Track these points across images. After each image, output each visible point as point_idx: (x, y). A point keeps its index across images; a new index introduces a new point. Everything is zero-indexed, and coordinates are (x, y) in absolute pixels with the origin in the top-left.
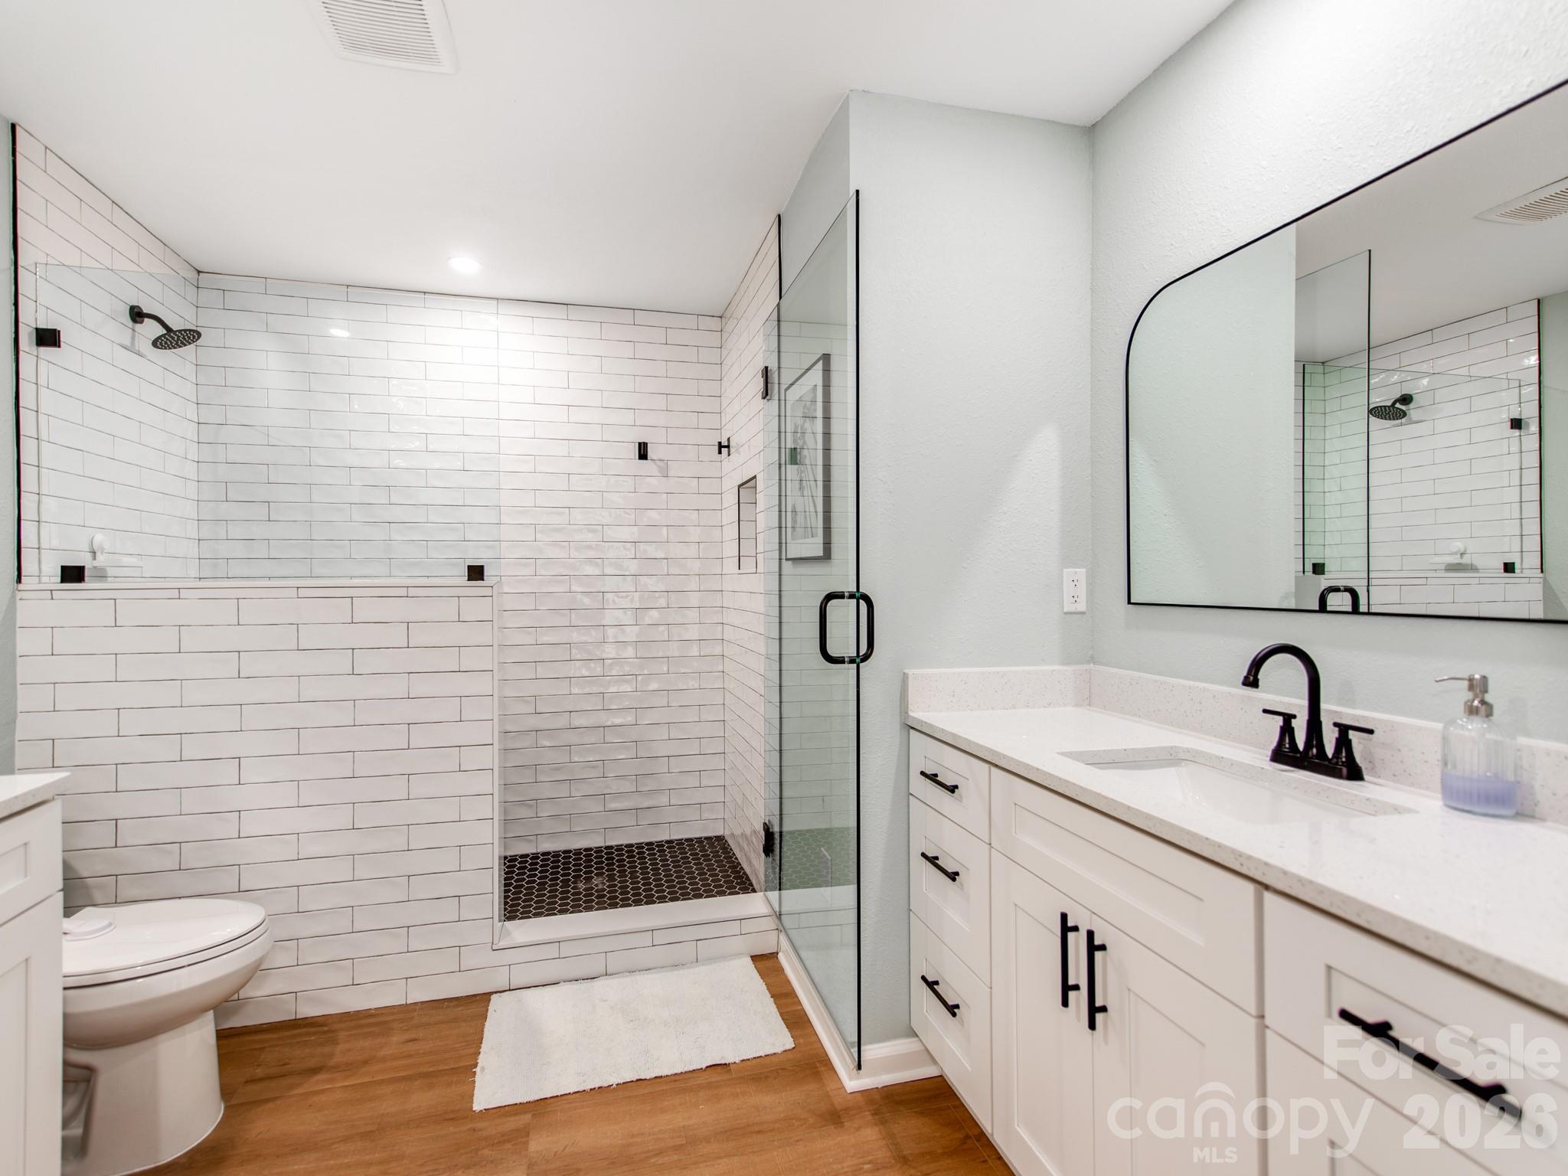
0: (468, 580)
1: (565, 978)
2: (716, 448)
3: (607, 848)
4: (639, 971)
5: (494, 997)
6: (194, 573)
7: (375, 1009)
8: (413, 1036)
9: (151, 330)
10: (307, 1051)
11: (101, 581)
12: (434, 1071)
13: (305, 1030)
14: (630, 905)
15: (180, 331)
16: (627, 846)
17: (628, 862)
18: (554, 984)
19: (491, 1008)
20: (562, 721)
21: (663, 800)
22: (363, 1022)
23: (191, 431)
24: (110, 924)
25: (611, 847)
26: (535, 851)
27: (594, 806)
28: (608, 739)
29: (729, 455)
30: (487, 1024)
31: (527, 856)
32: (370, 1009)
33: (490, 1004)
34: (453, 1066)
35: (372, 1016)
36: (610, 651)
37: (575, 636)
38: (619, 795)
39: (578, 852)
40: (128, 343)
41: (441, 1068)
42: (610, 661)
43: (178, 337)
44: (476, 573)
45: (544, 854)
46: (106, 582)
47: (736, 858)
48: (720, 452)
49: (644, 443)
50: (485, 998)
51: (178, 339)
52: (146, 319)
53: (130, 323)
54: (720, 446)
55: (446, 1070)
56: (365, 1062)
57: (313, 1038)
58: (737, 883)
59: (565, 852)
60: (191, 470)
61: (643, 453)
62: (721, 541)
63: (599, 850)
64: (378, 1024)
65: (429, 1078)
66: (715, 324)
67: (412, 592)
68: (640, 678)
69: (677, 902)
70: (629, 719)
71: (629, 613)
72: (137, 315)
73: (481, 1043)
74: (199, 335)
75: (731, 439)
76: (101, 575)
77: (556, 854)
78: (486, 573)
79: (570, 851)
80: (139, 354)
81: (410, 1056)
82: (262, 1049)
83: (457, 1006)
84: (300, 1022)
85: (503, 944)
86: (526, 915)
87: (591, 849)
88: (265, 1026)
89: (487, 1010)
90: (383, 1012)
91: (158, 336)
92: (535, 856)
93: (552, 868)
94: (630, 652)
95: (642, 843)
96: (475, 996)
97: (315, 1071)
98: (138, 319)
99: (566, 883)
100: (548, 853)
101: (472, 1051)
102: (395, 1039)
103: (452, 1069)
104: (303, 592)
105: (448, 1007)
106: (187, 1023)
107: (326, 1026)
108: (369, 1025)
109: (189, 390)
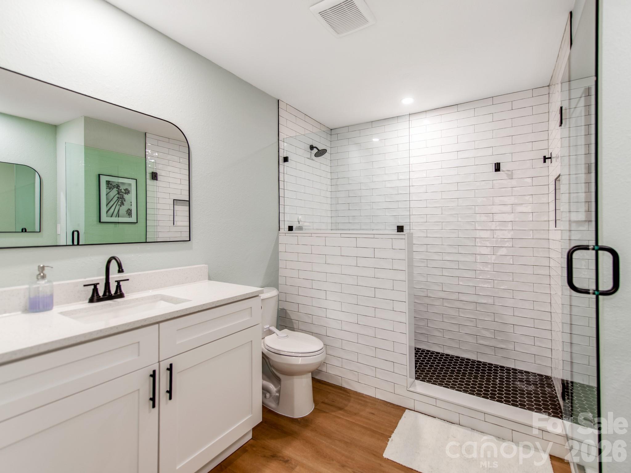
0: (397, 232)
1: (439, 417)
2: (542, 160)
3: (478, 361)
4: (477, 431)
5: (407, 410)
6: (330, 228)
7: (365, 395)
8: (373, 412)
9: (315, 151)
10: (341, 400)
11: (301, 231)
12: (375, 431)
13: (342, 392)
14: (474, 395)
15: (322, 150)
16: (489, 364)
17: (487, 372)
18: (433, 417)
19: (404, 415)
20: (455, 297)
21: (511, 347)
22: (360, 398)
23: (329, 182)
24: (287, 336)
25: (480, 362)
26: (443, 352)
27: (471, 339)
28: (478, 309)
29: (551, 162)
30: (400, 421)
31: (439, 353)
32: (364, 394)
33: (404, 413)
34: (382, 432)
35: (363, 397)
36: (480, 267)
37: (461, 258)
38: (485, 338)
39: (463, 359)
40: (309, 157)
41: (378, 431)
42: (479, 271)
43: (321, 152)
44: (400, 229)
45: (447, 355)
46: (303, 231)
47: (556, 393)
48: (545, 162)
49: (497, 163)
50: (403, 409)
51: (321, 153)
52: (314, 149)
53: (310, 150)
54: (545, 159)
55: (379, 432)
56: (355, 414)
57: (344, 396)
58: (551, 408)
59: (457, 357)
60: (328, 195)
61: (498, 167)
62: (548, 211)
63: (474, 361)
64: (365, 401)
65: (374, 432)
66: (545, 91)
67: (376, 236)
68: (496, 282)
69: (501, 403)
70: (490, 301)
71: (489, 249)
72: (312, 148)
73: (395, 428)
74: (326, 150)
75: (552, 153)
76: (300, 228)
77: (452, 357)
78: (404, 228)
79: (459, 357)
80: (313, 160)
81: (369, 420)
82: (330, 393)
83: (392, 407)
84: (342, 388)
85: (411, 389)
86: (423, 380)
87: (470, 360)
88: (333, 385)
89: (402, 415)
90: (367, 397)
91: (316, 152)
92: (442, 355)
93: (449, 362)
94: (488, 268)
95: (498, 365)
96: (400, 406)
97: (341, 409)
98: (312, 149)
99: (453, 372)
100: (449, 355)
101: (391, 430)
102: (368, 410)
103: (382, 433)
104: (342, 235)
105: (389, 406)
106: (303, 375)
107: (349, 393)
108: (361, 400)
109: (328, 169)
